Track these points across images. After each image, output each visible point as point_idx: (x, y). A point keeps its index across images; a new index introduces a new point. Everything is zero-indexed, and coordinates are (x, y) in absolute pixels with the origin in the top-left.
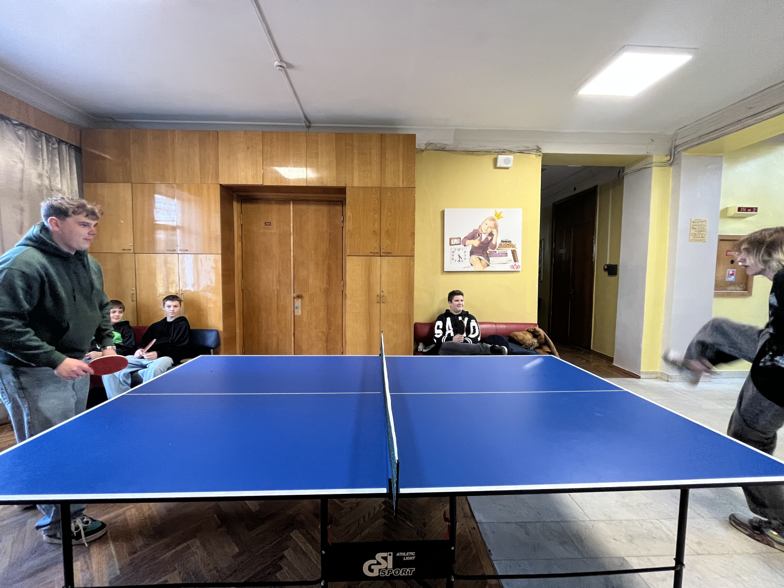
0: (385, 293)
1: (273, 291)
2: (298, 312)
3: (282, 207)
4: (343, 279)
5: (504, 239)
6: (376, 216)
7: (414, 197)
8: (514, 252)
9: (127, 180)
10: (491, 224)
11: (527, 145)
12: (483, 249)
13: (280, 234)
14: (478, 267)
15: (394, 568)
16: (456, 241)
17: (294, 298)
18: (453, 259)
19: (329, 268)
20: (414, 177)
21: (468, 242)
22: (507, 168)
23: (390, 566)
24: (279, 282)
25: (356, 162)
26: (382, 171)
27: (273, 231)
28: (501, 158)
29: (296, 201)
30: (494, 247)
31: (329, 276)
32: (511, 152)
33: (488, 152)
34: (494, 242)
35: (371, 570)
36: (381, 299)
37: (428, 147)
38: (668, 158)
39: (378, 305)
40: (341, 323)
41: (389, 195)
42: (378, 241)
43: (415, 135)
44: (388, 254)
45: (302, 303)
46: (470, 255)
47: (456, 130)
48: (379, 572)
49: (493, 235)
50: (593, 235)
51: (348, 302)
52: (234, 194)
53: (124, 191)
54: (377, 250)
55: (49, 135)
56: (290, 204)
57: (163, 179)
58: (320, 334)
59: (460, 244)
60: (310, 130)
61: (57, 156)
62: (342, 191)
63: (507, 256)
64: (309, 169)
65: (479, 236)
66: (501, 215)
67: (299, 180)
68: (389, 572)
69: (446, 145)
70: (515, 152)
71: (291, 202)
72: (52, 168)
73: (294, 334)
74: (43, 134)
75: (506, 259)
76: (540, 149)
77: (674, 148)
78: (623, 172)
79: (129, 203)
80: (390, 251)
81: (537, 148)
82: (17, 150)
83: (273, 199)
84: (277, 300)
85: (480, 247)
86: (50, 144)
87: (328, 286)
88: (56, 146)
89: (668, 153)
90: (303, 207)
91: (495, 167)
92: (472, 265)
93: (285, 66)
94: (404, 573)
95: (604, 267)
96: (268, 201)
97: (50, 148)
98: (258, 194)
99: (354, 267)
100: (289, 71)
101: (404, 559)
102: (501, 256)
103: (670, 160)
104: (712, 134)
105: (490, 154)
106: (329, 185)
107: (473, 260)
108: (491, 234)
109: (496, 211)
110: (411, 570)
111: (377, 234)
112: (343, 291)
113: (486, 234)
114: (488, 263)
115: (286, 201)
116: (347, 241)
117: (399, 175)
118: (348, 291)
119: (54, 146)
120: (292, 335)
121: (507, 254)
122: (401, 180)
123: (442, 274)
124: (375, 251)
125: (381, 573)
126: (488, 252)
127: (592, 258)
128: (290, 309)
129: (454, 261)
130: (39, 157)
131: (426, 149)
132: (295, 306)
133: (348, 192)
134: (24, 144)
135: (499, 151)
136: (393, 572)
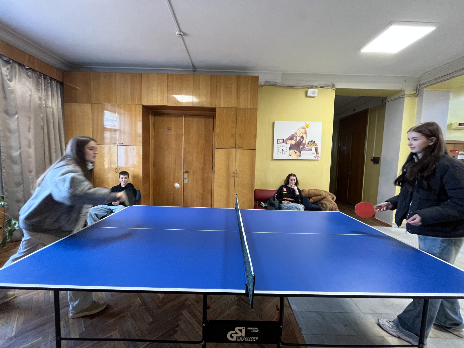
0: (238, 171)
1: (172, 168)
2: (186, 181)
3: (178, 119)
4: (213, 162)
5: (310, 140)
6: (234, 125)
7: (257, 114)
8: (316, 149)
9: (89, 101)
10: (303, 131)
11: (326, 83)
12: (298, 146)
13: (176, 135)
14: (294, 157)
15: (245, 336)
16: (281, 141)
17: (184, 173)
18: (279, 152)
19: (205, 155)
20: (257, 102)
21: (288, 142)
22: (314, 97)
23: (243, 335)
24: (175, 163)
25: (222, 92)
26: (238, 98)
27: (172, 133)
28: (310, 91)
29: (186, 115)
30: (304, 145)
31: (204, 160)
32: (316, 87)
33: (302, 87)
34: (304, 142)
35: (232, 337)
36: (235, 175)
37: (266, 84)
38: (415, 92)
39: (234, 178)
40: (210, 189)
41: (242, 112)
42: (234, 141)
43: (258, 77)
44: (240, 148)
45: (188, 176)
46: (290, 150)
47: (283, 73)
48: (237, 338)
49: (304, 138)
50: (365, 138)
51: (216, 176)
52: (150, 111)
53: (87, 108)
54: (234, 146)
55: (46, 75)
56: (182, 117)
57: (110, 102)
58: (198, 195)
59: (283, 143)
60: (195, 73)
61: (50, 87)
62: (213, 109)
63: (312, 150)
64: (194, 97)
65: (295, 138)
66: (309, 126)
67: (188, 103)
68: (242, 339)
69: (277, 82)
70: (319, 88)
71: (183, 116)
72: (47, 95)
73: (183, 194)
74: (42, 74)
75: (311, 152)
76: (334, 85)
77: (419, 86)
78: (386, 100)
79: (90, 115)
80: (242, 146)
81: (332, 85)
82: (28, 83)
83: (173, 114)
84: (174, 174)
85: (295, 145)
86: (46, 80)
87: (204, 166)
88: (49, 81)
89: (415, 89)
90: (190, 119)
91: (306, 96)
92: (290, 155)
93: (183, 34)
94: (251, 340)
95: (371, 158)
96: (170, 115)
97: (46, 83)
98: (164, 111)
99: (219, 155)
100: (185, 37)
101: (252, 332)
102: (308, 151)
103: (416, 93)
104: (444, 77)
105: (304, 88)
106: (206, 106)
107: (291, 153)
108: (302, 137)
109: (306, 123)
110: (256, 338)
111: (234, 136)
112: (212, 169)
113: (300, 137)
114: (300, 155)
115: (180, 115)
116: (216, 140)
117: (248, 101)
118: (216, 169)
119: (48, 82)
120: (182, 195)
121: (312, 149)
122: (249, 103)
123: (272, 160)
124: (232, 146)
125: (238, 339)
126: (300, 148)
127: (364, 153)
128: (181, 179)
129: (279, 153)
130: (40, 88)
131: (264, 85)
132: (184, 177)
133: (217, 111)
134: (32, 80)
135: (309, 86)
136: (245, 339)
